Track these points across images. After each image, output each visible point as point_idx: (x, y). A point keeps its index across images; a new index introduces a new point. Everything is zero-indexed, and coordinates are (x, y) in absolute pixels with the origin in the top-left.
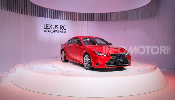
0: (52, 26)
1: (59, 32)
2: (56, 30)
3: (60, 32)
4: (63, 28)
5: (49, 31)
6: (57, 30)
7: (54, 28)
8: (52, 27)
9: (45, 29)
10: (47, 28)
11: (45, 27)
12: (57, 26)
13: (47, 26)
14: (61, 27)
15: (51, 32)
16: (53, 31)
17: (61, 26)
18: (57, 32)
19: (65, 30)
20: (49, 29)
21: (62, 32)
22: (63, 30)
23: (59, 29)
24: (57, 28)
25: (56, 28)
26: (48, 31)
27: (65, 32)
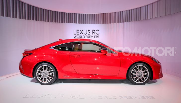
0: (83, 31)
1: (91, 37)
4: (95, 33)
6: (89, 35)
7: (85, 33)
8: (83, 32)
9: (75, 35)
10: (77, 34)
11: (75, 33)
12: (89, 31)
13: (78, 31)
14: (94, 31)
15: (82, 37)
18: (89, 37)
19: (98, 35)
20: (79, 35)
21: (94, 37)
22: (96, 35)
23: (91, 34)
24: (89, 33)
25: (88, 33)
26: (78, 37)
27: (98, 37)
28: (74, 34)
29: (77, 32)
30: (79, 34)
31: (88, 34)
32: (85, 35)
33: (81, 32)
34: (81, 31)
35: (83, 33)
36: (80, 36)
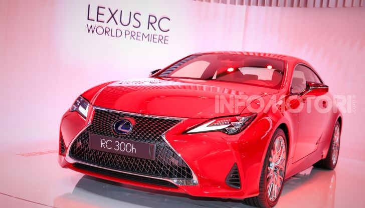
0: (118, 13)
1: (141, 38)
2: (130, 28)
3: (146, 40)
4: (156, 25)
5: (106, 32)
6: (136, 30)
7: (125, 21)
8: (117, 16)
9: (90, 23)
10: (97, 21)
11: (93, 15)
12: (137, 16)
13: (101, 10)
14: (152, 20)
15: (114, 33)
16: (118, 31)
17: (150, 16)
18: (135, 37)
19: (164, 34)
20: (104, 25)
21: (151, 38)
22: (158, 32)
23: (143, 29)
24: (137, 24)
25: (134, 22)
26: (100, 30)
27: (163, 41)
28: (88, 19)
29: (98, 14)
30: (106, 21)
31: (134, 26)
32: (124, 29)
33: (113, 16)
34: (113, 13)
35: (118, 21)
36: (107, 30)
